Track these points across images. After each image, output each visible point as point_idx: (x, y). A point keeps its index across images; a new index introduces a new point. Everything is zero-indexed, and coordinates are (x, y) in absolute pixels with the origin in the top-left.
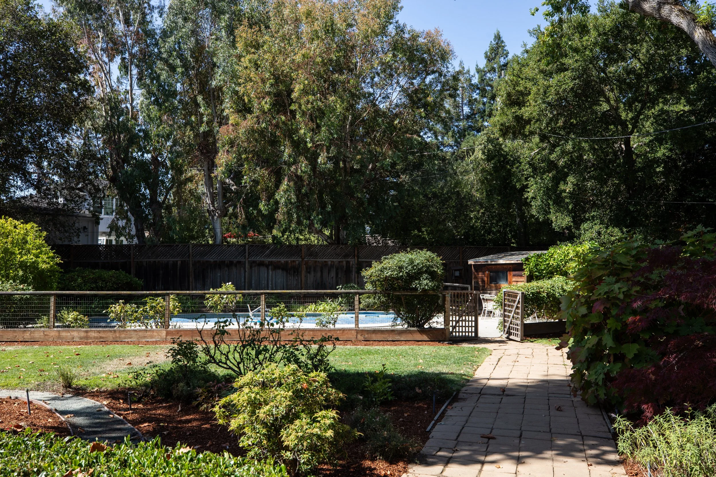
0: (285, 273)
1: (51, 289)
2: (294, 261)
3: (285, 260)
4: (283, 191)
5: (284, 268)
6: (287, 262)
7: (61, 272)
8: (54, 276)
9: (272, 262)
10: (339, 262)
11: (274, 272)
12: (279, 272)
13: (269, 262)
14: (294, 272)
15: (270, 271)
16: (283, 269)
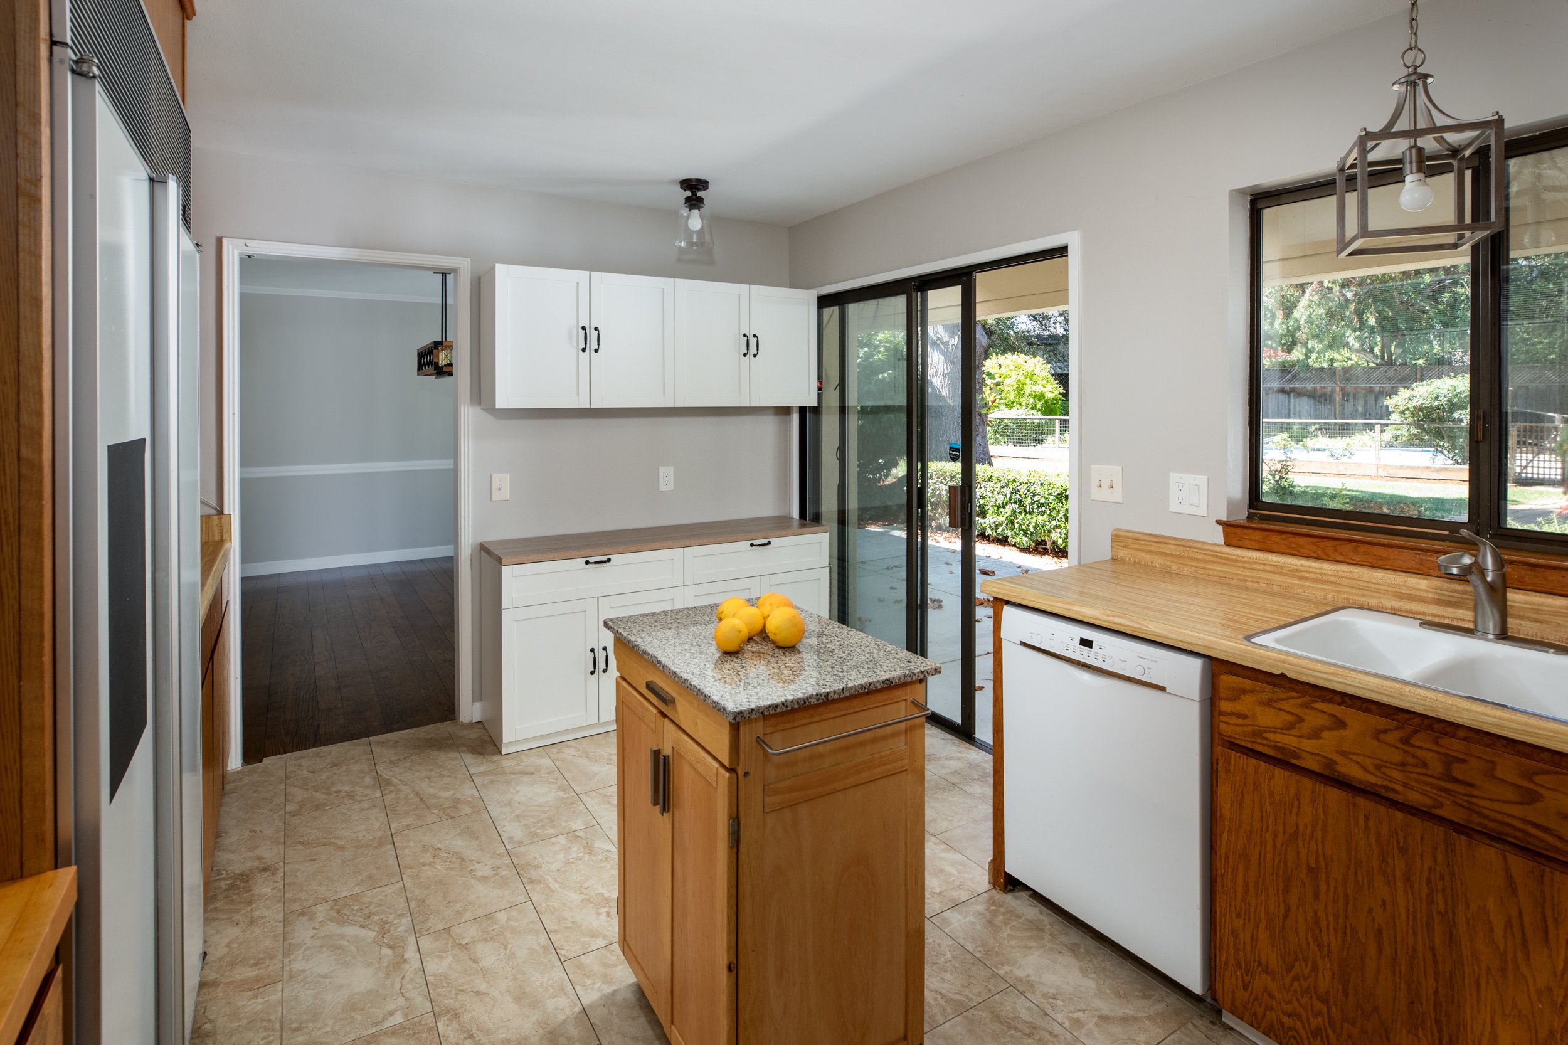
0: (1312, 401)
1: (1055, 414)
2: (1324, 387)
3: (1312, 385)
4: (1303, 307)
5: (1312, 395)
6: (1315, 389)
7: (1063, 400)
8: (1057, 403)
9: (1294, 388)
10: (1392, 387)
11: (1297, 400)
12: (1304, 399)
13: (1291, 388)
14: (1326, 400)
15: (1292, 398)
16: (1309, 396)
